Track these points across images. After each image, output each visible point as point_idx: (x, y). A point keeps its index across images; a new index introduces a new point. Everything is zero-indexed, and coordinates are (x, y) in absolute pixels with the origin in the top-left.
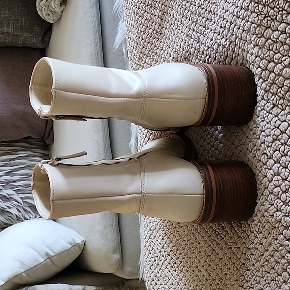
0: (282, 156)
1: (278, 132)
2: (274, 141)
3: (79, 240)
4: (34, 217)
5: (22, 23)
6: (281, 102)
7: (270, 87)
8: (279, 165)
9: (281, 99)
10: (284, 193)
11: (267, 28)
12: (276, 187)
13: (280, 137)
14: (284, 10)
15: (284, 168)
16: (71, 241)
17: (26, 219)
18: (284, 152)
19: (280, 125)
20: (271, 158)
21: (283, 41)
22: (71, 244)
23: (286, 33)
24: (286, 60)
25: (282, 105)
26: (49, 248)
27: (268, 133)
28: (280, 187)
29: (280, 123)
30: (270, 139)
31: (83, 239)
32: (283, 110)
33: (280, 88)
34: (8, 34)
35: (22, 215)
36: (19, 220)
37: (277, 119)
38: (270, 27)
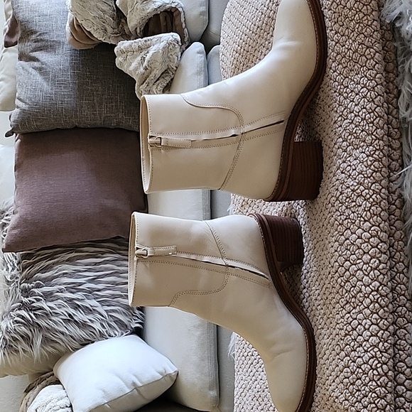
0: (352, 351)
1: (349, 328)
2: (346, 335)
3: (171, 370)
4: (120, 334)
5: (116, 102)
6: (353, 300)
7: (345, 283)
8: (349, 358)
9: (353, 297)
10: (351, 384)
11: (347, 229)
12: (346, 378)
13: (351, 333)
14: (361, 216)
15: (353, 362)
16: (161, 370)
17: (110, 336)
18: (353, 347)
19: (351, 322)
20: (343, 350)
21: (359, 245)
22: (161, 374)
23: (361, 238)
24: (359, 263)
25: (353, 303)
26: (135, 376)
27: (341, 327)
28: (348, 378)
29: (351, 320)
30: (343, 333)
31: (176, 369)
32: (354, 308)
33: (353, 287)
34: (100, 114)
35: (106, 331)
36: (102, 336)
37: (349, 315)
38: (349, 228)
